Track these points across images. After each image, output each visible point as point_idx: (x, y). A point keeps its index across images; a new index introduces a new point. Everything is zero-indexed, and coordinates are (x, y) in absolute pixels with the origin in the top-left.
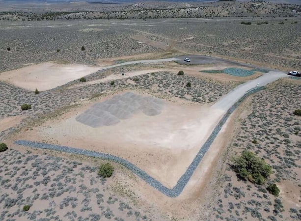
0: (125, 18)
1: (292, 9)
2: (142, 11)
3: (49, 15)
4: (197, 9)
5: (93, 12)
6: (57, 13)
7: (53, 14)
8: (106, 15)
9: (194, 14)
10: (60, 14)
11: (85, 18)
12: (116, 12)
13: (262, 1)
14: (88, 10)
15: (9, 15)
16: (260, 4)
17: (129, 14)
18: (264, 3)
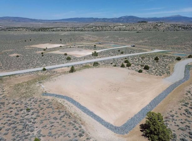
0: (84, 31)
1: (179, 27)
2: (94, 28)
3: (42, 29)
4: (124, 26)
5: (66, 28)
6: (47, 28)
7: (45, 28)
8: (73, 29)
9: (122, 29)
10: (49, 28)
11: (62, 30)
12: (79, 27)
13: (162, 23)
14: (64, 26)
15: (21, 29)
16: (161, 24)
17: (86, 29)
18: (163, 23)
